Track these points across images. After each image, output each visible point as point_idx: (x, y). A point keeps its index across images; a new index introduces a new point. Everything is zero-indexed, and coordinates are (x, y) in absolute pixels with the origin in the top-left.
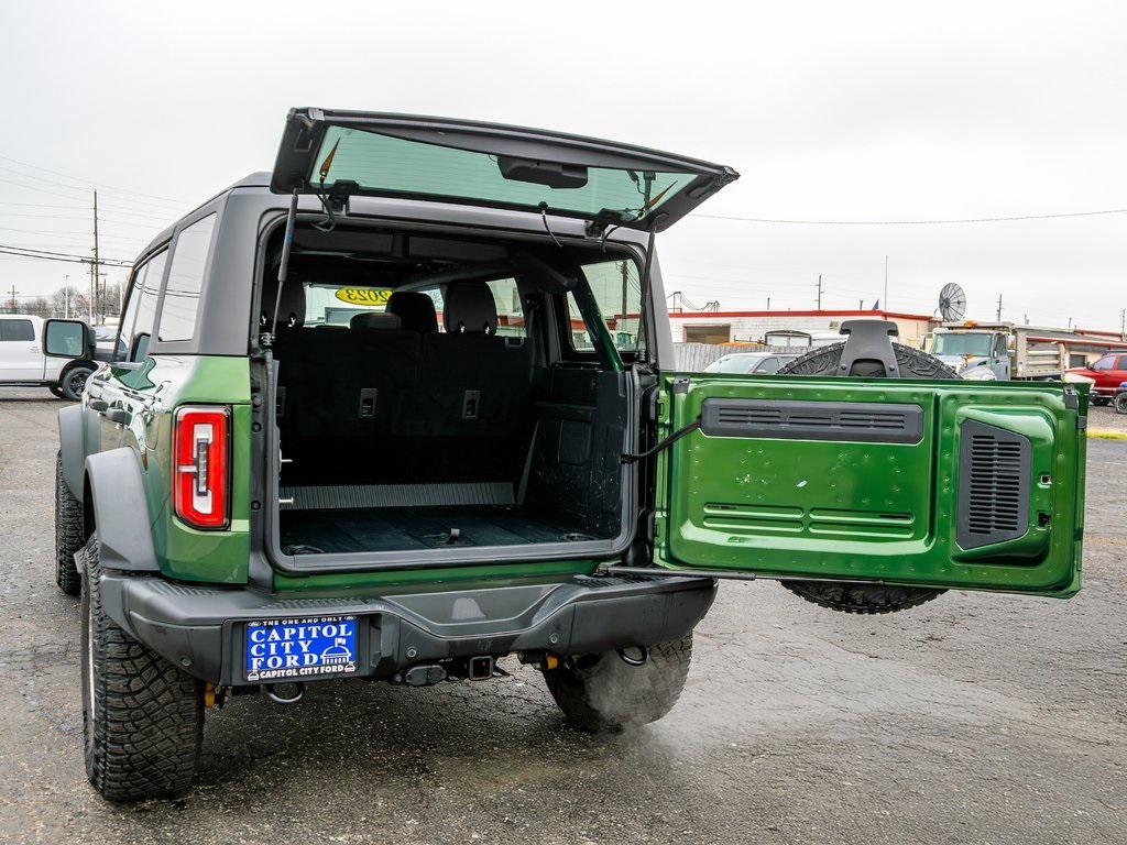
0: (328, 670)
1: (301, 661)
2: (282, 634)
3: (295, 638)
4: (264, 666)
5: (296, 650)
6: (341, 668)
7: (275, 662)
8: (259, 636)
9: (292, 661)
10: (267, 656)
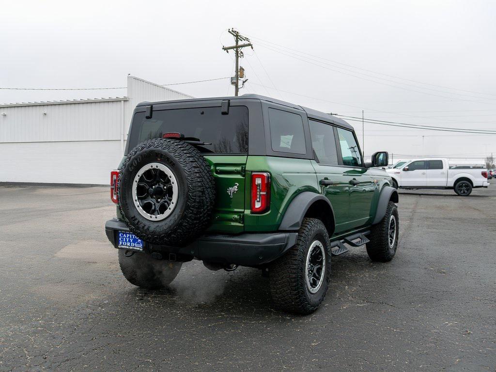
0: (136, 248)
1: (130, 244)
2: (126, 236)
3: (129, 237)
4: (122, 244)
5: (129, 241)
6: (139, 249)
7: (125, 243)
8: (121, 235)
9: (129, 244)
10: (123, 241)
